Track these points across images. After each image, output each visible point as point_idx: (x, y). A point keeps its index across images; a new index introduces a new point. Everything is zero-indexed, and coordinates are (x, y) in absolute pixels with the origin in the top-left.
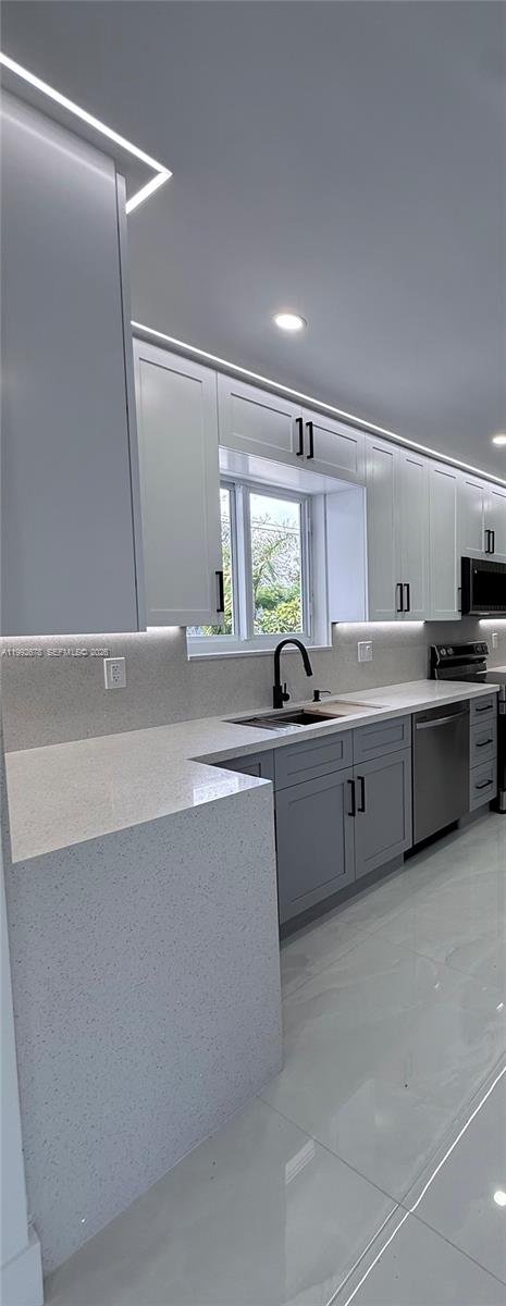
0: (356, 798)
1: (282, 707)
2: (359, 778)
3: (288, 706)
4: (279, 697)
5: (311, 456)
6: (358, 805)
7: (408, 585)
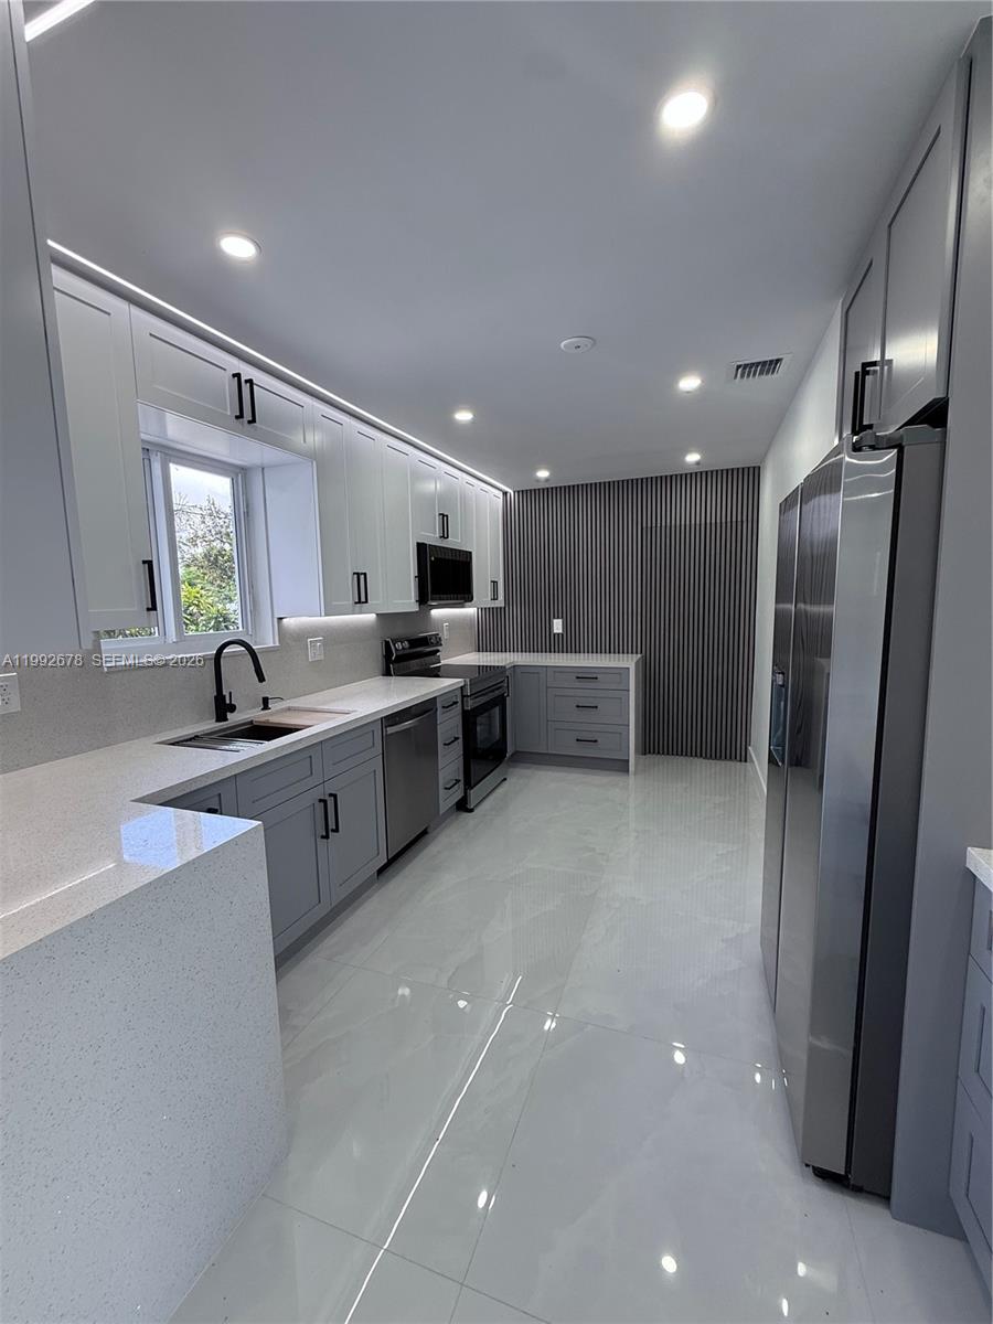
0: (328, 817)
1: (227, 720)
2: (331, 795)
3: (234, 718)
4: (223, 708)
5: (253, 421)
6: (332, 825)
7: (365, 574)
